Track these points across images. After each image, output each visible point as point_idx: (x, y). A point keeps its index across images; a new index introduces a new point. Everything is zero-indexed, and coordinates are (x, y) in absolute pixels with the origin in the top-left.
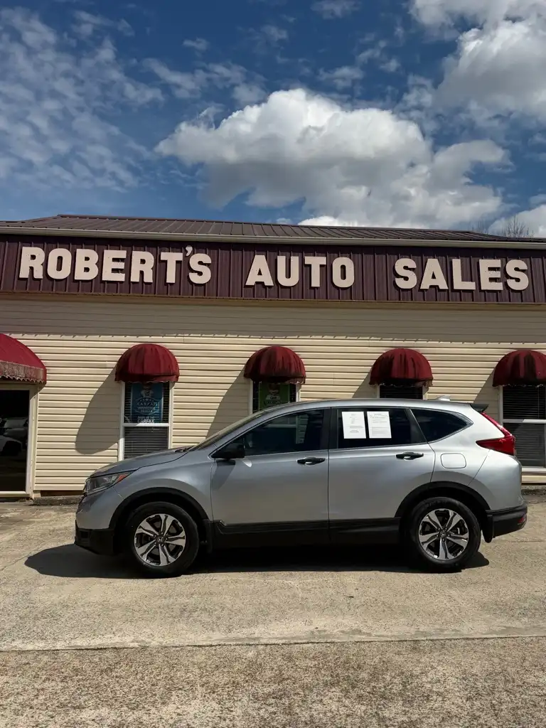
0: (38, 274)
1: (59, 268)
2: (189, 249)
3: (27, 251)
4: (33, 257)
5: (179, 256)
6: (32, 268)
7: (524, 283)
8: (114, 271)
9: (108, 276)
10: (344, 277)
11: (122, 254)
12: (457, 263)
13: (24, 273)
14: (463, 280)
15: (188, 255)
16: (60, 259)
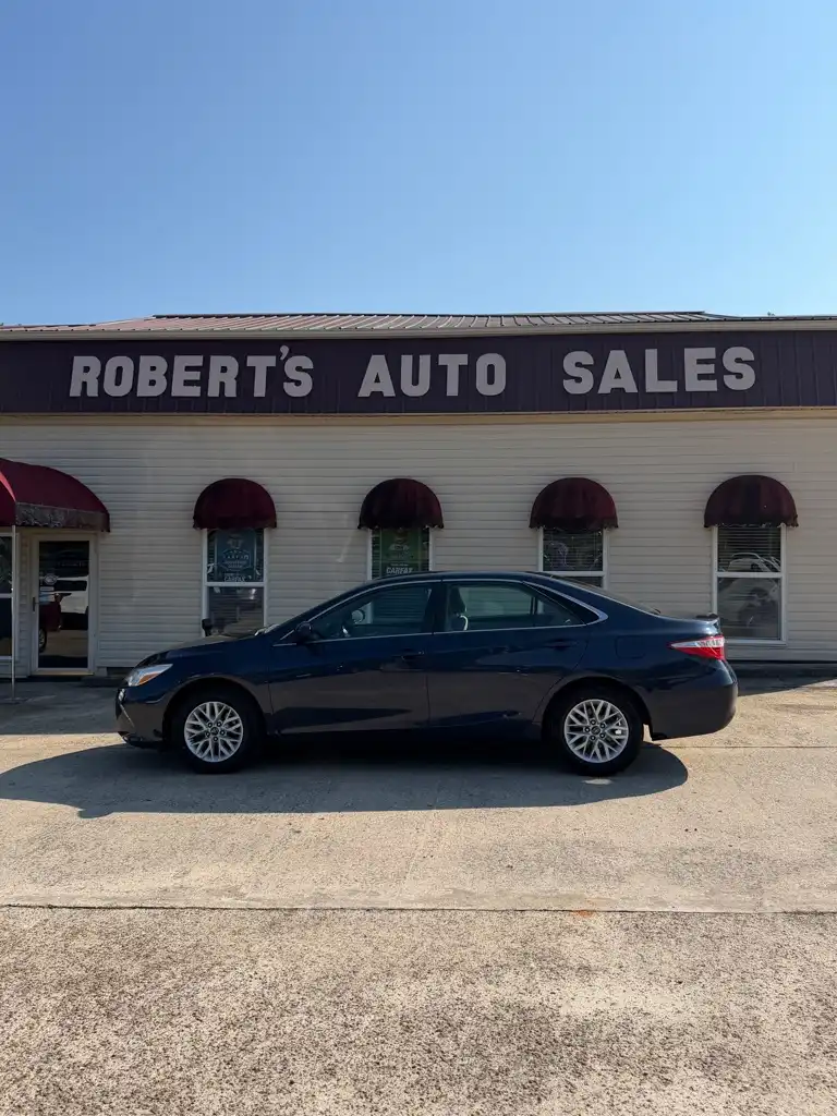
0: (92, 391)
1: (118, 382)
2: (285, 350)
3: (79, 362)
4: (87, 369)
5: (271, 361)
6: (84, 384)
7: (748, 380)
8: (187, 383)
9: (179, 390)
10: (491, 380)
11: (198, 361)
12: (651, 356)
13: (75, 391)
14: (659, 379)
15: (282, 358)
16: (119, 370)
